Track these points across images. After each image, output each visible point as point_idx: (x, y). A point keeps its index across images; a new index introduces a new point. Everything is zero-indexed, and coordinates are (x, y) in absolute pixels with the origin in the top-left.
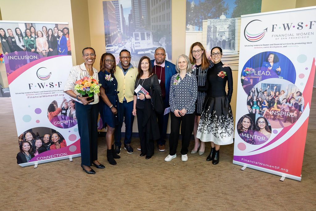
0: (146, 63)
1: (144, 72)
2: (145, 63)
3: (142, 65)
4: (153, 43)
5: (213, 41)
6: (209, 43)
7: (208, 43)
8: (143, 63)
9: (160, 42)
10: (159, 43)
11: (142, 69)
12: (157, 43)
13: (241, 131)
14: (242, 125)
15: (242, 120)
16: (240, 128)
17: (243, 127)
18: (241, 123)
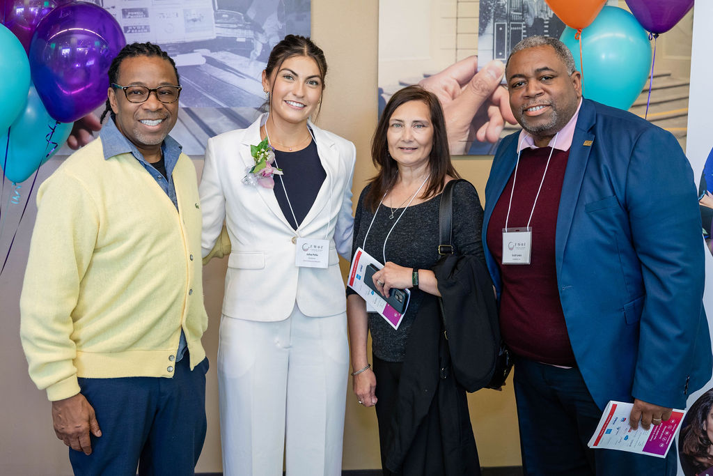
0: (417, 124)
1: (406, 173)
2: (408, 125)
3: (394, 135)
4: (217, 16)
5: (509, 18)
6: (490, 28)
7: (483, 26)
8: (400, 124)
9: (251, 14)
10: (247, 19)
11: (395, 154)
12: (239, 18)
13: (700, 463)
14: (705, 433)
15: (707, 406)
16: (693, 450)
17: (710, 445)
18: (702, 422)
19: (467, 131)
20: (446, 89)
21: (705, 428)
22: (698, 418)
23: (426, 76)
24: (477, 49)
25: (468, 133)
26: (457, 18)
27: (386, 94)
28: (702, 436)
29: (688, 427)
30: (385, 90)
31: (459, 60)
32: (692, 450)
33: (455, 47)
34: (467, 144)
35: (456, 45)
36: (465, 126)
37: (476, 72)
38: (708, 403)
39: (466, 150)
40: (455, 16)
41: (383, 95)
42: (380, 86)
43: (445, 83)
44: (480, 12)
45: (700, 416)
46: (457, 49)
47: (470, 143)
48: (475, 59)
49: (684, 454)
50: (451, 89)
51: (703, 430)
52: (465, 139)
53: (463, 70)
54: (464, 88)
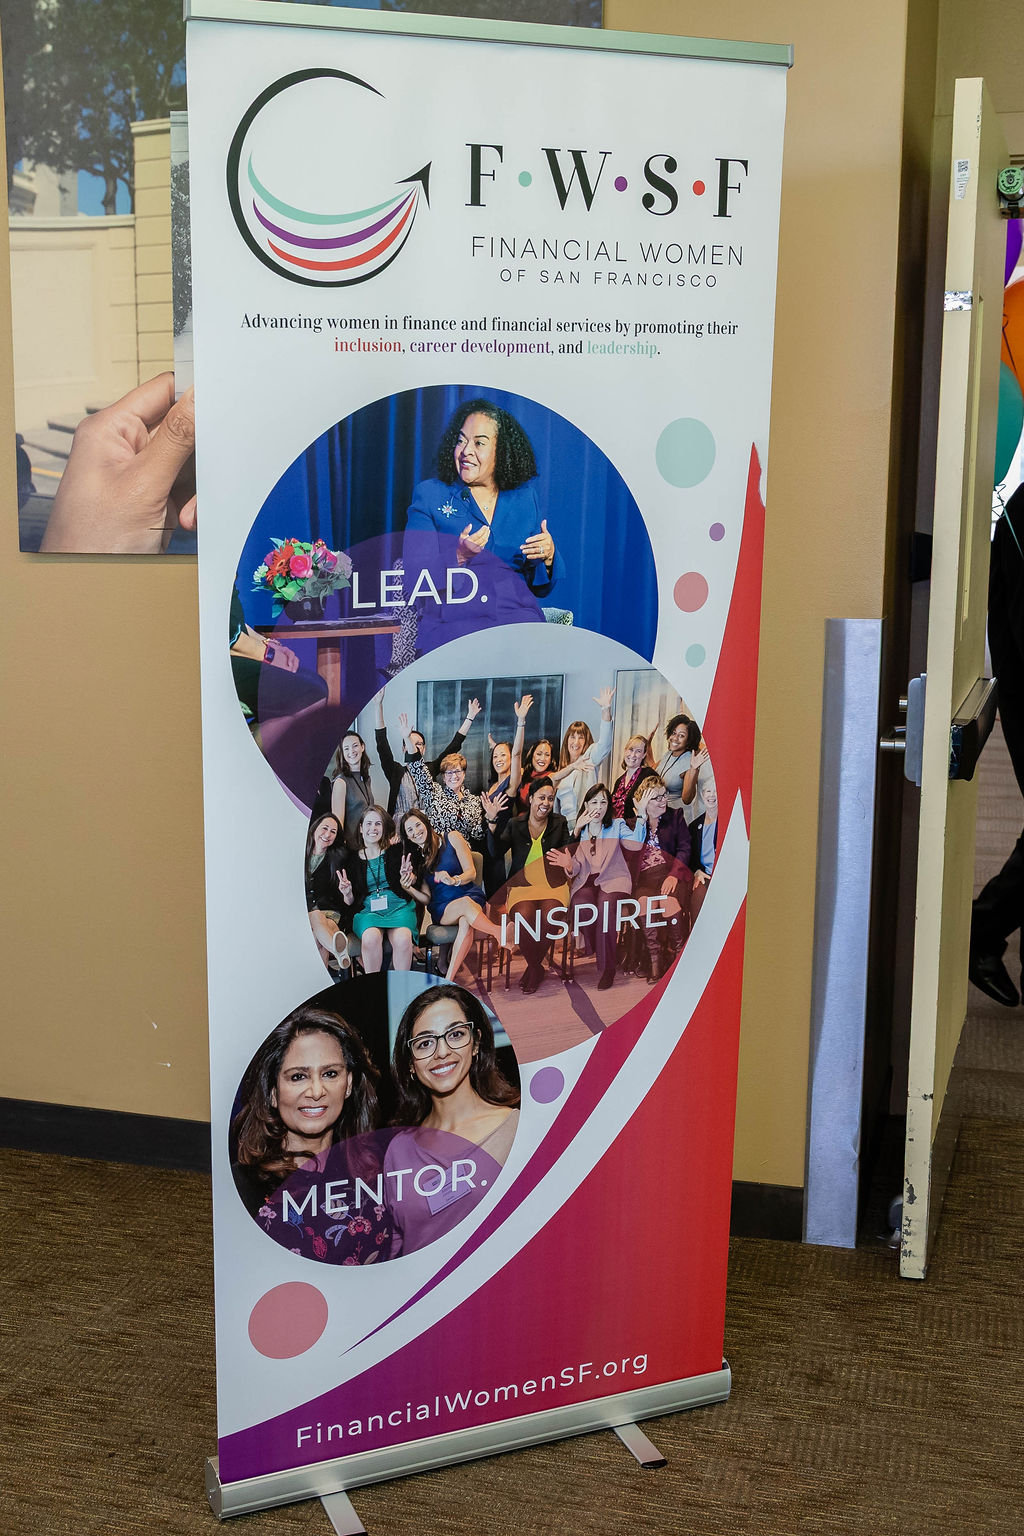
7: (180, 317)
13: (272, 1173)
14: (275, 1112)
15: (275, 1060)
16: (257, 1152)
17: (285, 1132)
18: (269, 1094)
19: (162, 510)
20: (124, 434)
21: (274, 1104)
22: (261, 1088)
23: (91, 411)
24: (173, 360)
25: (165, 514)
26: (137, 305)
27: (28, 444)
28: (271, 1120)
29: (243, 1111)
30: (26, 439)
31: (141, 383)
32: (255, 1154)
33: (135, 358)
34: (163, 536)
35: (138, 356)
36: (159, 502)
37: (172, 402)
38: (277, 1054)
39: (162, 544)
40: (134, 302)
41: (23, 446)
42: (17, 431)
43: (122, 425)
44: (174, 291)
45: (264, 1082)
46: (138, 362)
47: (169, 534)
48: (170, 378)
49: (241, 1165)
50: (133, 433)
51: (272, 1108)
52: (161, 525)
53: (149, 400)
54: (154, 432)
